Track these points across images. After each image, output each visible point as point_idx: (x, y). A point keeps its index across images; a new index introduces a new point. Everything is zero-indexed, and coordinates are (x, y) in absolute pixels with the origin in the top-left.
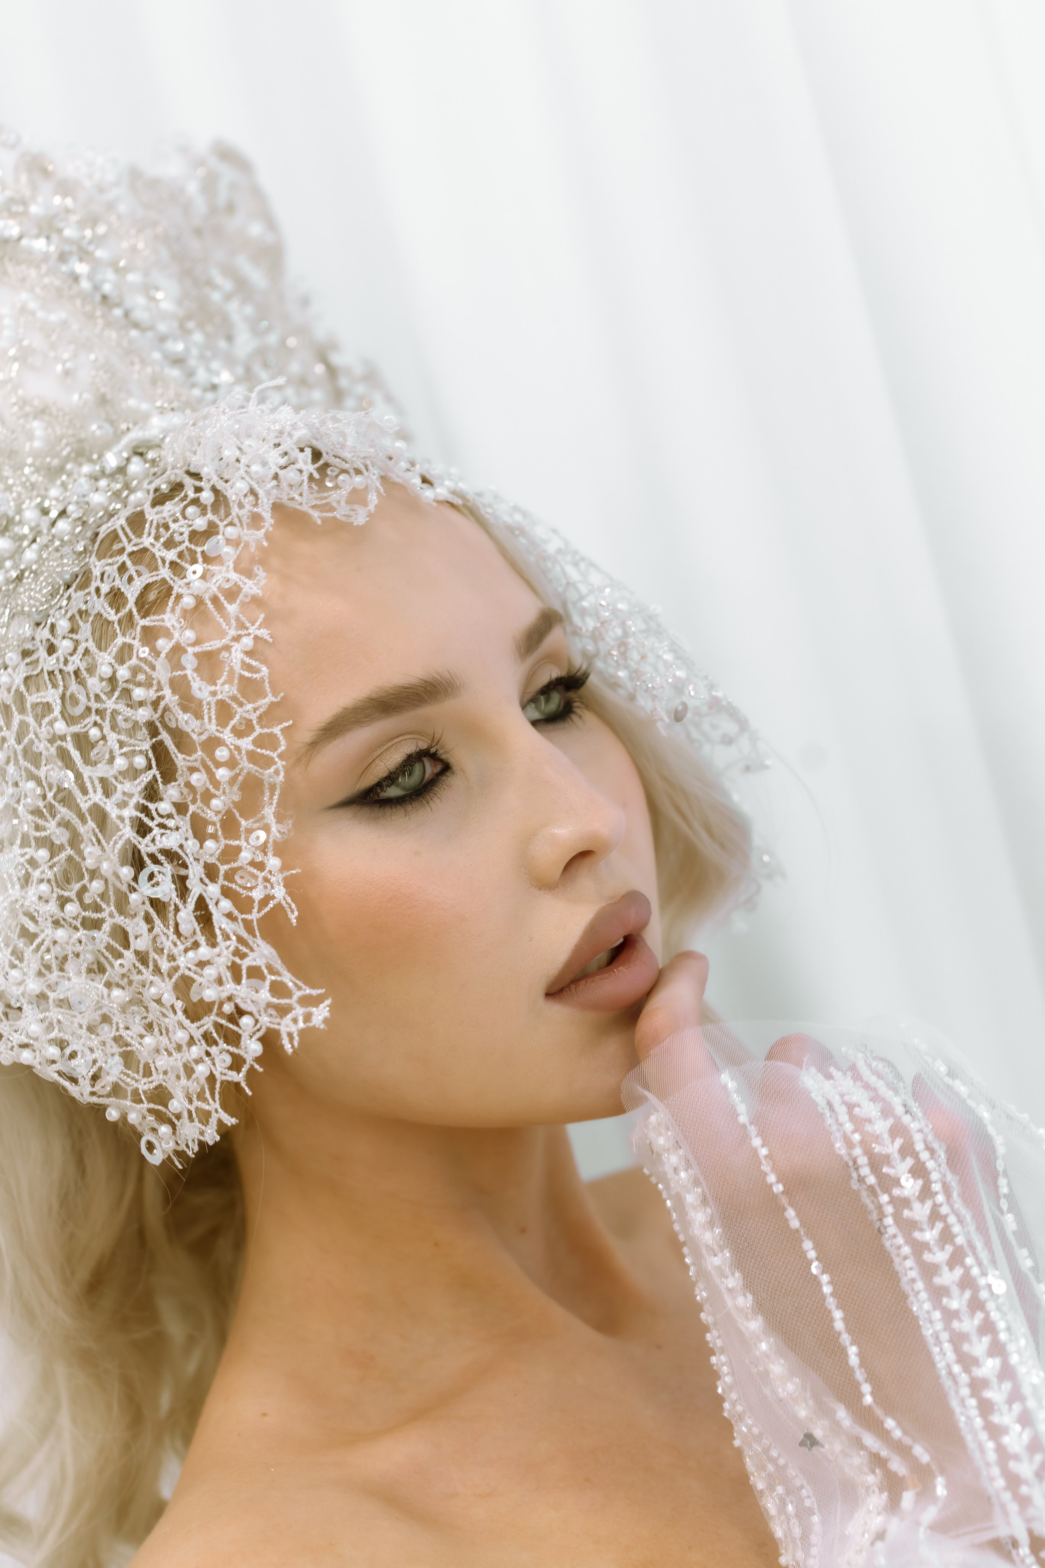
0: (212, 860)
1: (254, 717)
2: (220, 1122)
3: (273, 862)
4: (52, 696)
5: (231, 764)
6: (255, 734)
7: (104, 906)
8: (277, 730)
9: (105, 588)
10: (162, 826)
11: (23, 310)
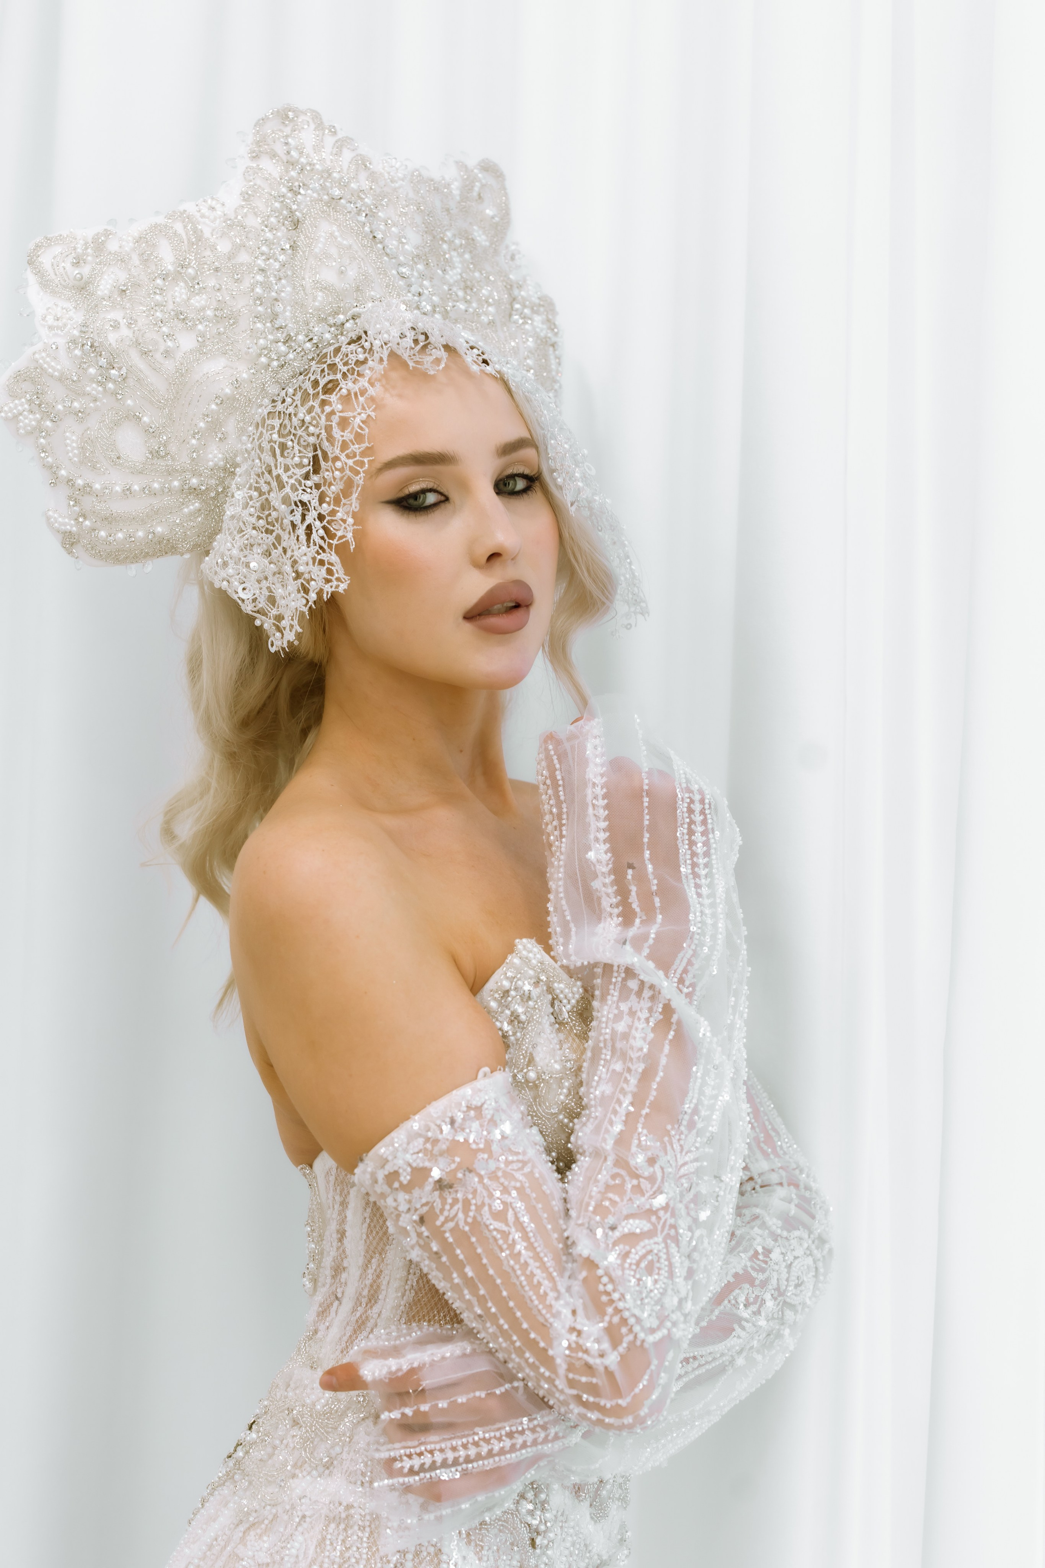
0: (323, 513)
1: (358, 452)
2: (296, 631)
3: (350, 521)
4: (276, 423)
5: (342, 470)
6: (355, 459)
7: (276, 524)
8: (366, 460)
9: (312, 378)
10: (304, 490)
11: (332, 234)
